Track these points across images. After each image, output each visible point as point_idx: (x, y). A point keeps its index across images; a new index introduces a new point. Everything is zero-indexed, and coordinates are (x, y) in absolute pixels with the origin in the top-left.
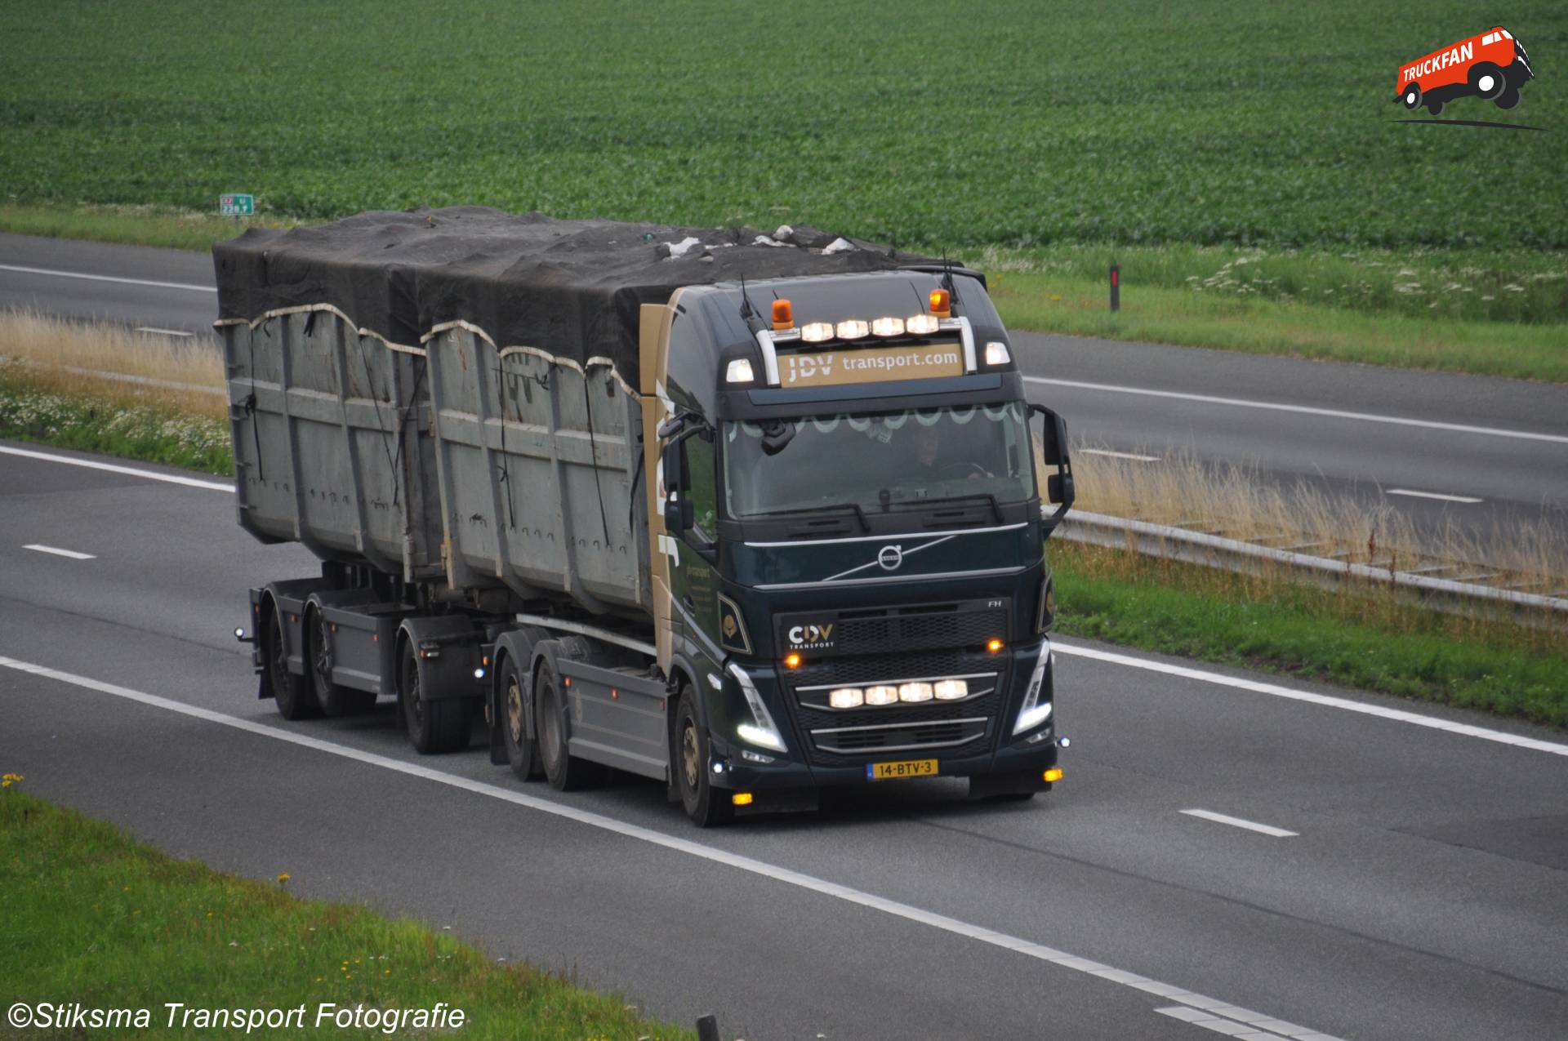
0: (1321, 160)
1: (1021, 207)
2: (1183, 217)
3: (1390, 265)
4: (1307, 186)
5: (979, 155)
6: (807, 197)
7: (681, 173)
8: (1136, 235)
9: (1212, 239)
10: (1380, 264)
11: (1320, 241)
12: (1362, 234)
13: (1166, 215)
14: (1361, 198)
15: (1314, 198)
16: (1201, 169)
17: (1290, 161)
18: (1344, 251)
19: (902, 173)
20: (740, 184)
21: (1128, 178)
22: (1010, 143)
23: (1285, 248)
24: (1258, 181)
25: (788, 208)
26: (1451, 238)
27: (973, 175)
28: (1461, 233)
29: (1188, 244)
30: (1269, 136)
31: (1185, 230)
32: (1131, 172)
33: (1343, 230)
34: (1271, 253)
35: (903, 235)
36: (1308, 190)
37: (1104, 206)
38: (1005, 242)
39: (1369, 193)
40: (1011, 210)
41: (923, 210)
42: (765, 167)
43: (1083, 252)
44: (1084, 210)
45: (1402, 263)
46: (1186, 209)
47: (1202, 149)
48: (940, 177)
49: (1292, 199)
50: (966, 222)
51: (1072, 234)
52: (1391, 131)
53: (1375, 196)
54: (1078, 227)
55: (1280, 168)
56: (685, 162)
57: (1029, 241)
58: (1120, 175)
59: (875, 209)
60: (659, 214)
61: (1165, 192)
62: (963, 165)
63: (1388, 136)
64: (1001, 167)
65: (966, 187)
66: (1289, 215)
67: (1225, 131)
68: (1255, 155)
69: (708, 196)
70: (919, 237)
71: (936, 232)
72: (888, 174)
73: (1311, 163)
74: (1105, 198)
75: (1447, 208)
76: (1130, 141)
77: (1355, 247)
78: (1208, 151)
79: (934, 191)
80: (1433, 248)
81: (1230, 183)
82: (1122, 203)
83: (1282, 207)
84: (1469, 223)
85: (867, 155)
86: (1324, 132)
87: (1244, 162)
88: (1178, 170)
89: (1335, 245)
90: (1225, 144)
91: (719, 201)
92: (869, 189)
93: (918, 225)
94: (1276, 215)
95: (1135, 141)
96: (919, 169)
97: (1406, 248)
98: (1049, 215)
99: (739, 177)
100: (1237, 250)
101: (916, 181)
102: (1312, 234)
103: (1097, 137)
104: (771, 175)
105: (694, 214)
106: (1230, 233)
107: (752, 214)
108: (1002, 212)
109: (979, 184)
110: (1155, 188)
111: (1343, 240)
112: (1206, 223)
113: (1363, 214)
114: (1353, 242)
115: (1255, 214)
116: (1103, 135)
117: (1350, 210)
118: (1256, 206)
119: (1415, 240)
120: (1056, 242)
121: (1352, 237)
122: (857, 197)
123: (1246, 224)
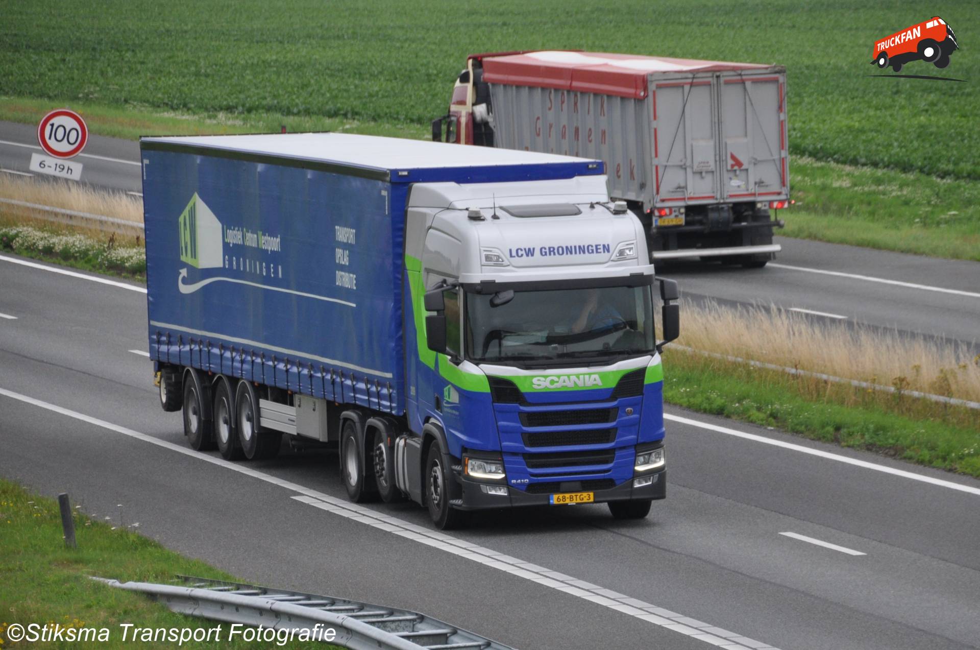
0: (387, 78)
1: (237, 93)
2: (318, 102)
3: (420, 133)
4: (380, 90)
5: (216, 65)
6: (128, 82)
7: (62, 66)
8: (295, 110)
9: (333, 115)
10: (415, 132)
11: (385, 118)
12: (406, 116)
13: (310, 101)
14: (406, 98)
15: (383, 97)
16: (329, 80)
17: (372, 78)
18: (398, 124)
19: (177, 73)
20: (93, 73)
21: (292, 81)
22: (233, 60)
23: (369, 121)
24: (356, 86)
25: (117, 87)
27: (213, 75)
29: (321, 116)
30: (362, 64)
32: (293, 79)
33: (398, 113)
34: (362, 124)
35: (177, 104)
37: (279, 95)
38: (229, 110)
39: (410, 96)
40: (232, 94)
41: (187, 92)
42: (106, 65)
43: (268, 117)
44: (269, 97)
45: (425, 132)
46: (321, 99)
47: (328, 68)
48: (196, 75)
50: (208, 99)
51: (263, 108)
52: (422, 65)
53: (413, 97)
54: (266, 105)
55: (367, 81)
56: (64, 60)
57: (240, 111)
58: (288, 80)
59: (163, 90)
60: (50, 86)
61: (310, 89)
62: (208, 70)
63: (420, 68)
64: (228, 72)
65: (210, 81)
66: (371, 105)
67: (340, 61)
68: (355, 73)
69: (76, 78)
70: (185, 105)
71: (193, 103)
72: (170, 73)
73: (382, 79)
74: (280, 92)
76: (293, 63)
78: (332, 70)
79: (193, 83)
81: (343, 87)
82: (288, 94)
83: (368, 100)
85: (159, 62)
86: (389, 64)
87: (349, 77)
88: (316, 80)
89: (393, 121)
90: (340, 67)
91: (81, 81)
92: (160, 79)
93: (184, 99)
94: (364, 104)
95: (295, 63)
96: (186, 71)
98: (251, 98)
99: (92, 69)
100: (345, 121)
101: (184, 77)
102: (382, 114)
103: (276, 60)
104: (109, 69)
105: (68, 87)
106: (342, 112)
107: (98, 89)
108: (228, 95)
109: (216, 80)
110: (305, 87)
111: (397, 119)
112: (330, 106)
113: (407, 107)
115: (354, 103)
116: (279, 59)
117: (401, 104)
118: (355, 99)
120: (254, 112)
121: (402, 117)
122: (154, 84)
123: (349, 109)
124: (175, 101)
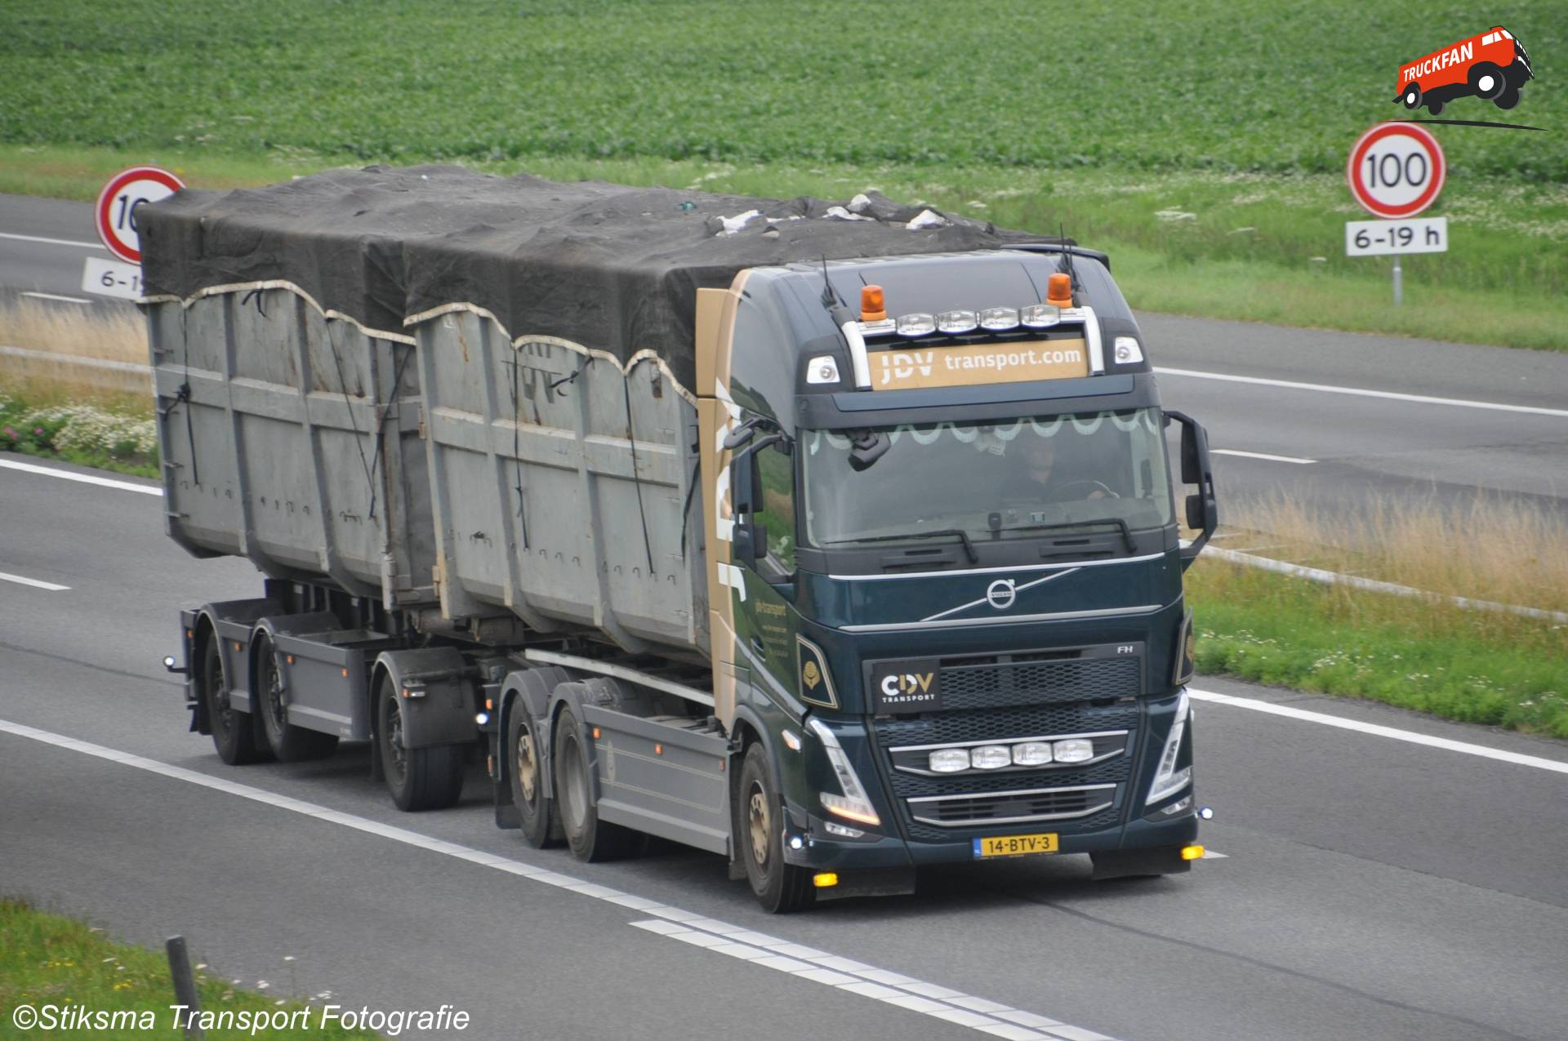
0: (787, 76)
1: (489, 119)
2: (652, 131)
3: (856, 181)
4: (774, 101)
5: (445, 66)
6: (271, 107)
7: (138, 81)
8: (606, 149)
9: (681, 154)
11: (787, 157)
12: (828, 149)
13: (635, 129)
14: (826, 114)
15: (781, 113)
16: (669, 83)
17: (757, 76)
18: (812, 167)
19: (368, 84)
20: (200, 93)
21: (597, 91)
22: (477, 54)
23: (753, 163)
24: (726, 95)
25: (250, 118)
26: (914, 154)
27: (440, 86)
28: (925, 150)
29: (657, 158)
30: (736, 51)
31: (654, 145)
32: (599, 85)
33: (810, 146)
34: (740, 168)
35: (370, 148)
36: (775, 105)
37: (573, 120)
38: (475, 155)
39: (835, 109)
40: (479, 122)
41: (389, 122)
42: (226, 75)
44: (553, 123)
45: (869, 180)
46: (656, 124)
47: (669, 62)
48: (406, 88)
49: (759, 114)
50: (432, 134)
51: (542, 147)
52: (855, 47)
53: (840, 112)
54: (547, 141)
55: (748, 83)
56: (143, 69)
57: (497, 154)
58: (588, 89)
59: (340, 121)
60: (117, 122)
61: (633, 106)
62: (430, 77)
63: (852, 52)
64: (468, 79)
65: (433, 97)
66: (757, 130)
67: (692, 45)
68: (723, 69)
69: (167, 103)
70: (386, 149)
71: (402, 143)
72: (353, 85)
73: (777, 78)
74: (574, 113)
75: (911, 124)
76: (597, 54)
77: (822, 163)
78: (676, 65)
79: (400, 102)
80: (897, 164)
81: (698, 97)
82: (590, 117)
83: (750, 122)
84: (932, 140)
85: (331, 65)
86: (790, 47)
87: (711, 76)
88: (645, 85)
89: (802, 161)
90: (692, 58)
91: (178, 110)
92: (333, 99)
93: (385, 136)
94: (743, 131)
95: (602, 54)
96: (385, 80)
97: (873, 163)
98: (517, 128)
99: (200, 85)
100: (705, 165)
101: (381, 92)
102: (780, 150)
103: (564, 50)
104: (232, 84)
105: (152, 123)
106: (699, 148)
107: (213, 123)
108: (470, 124)
109: (447, 96)
110: (623, 102)
111: (810, 156)
112: (675, 137)
113: (830, 130)
114: (820, 158)
115: (723, 129)
116: (570, 47)
117: (816, 125)
118: (724, 120)
119: (881, 156)
120: (525, 156)
121: (819, 153)
122: (322, 108)
123: (714, 139)
124: (367, 142)
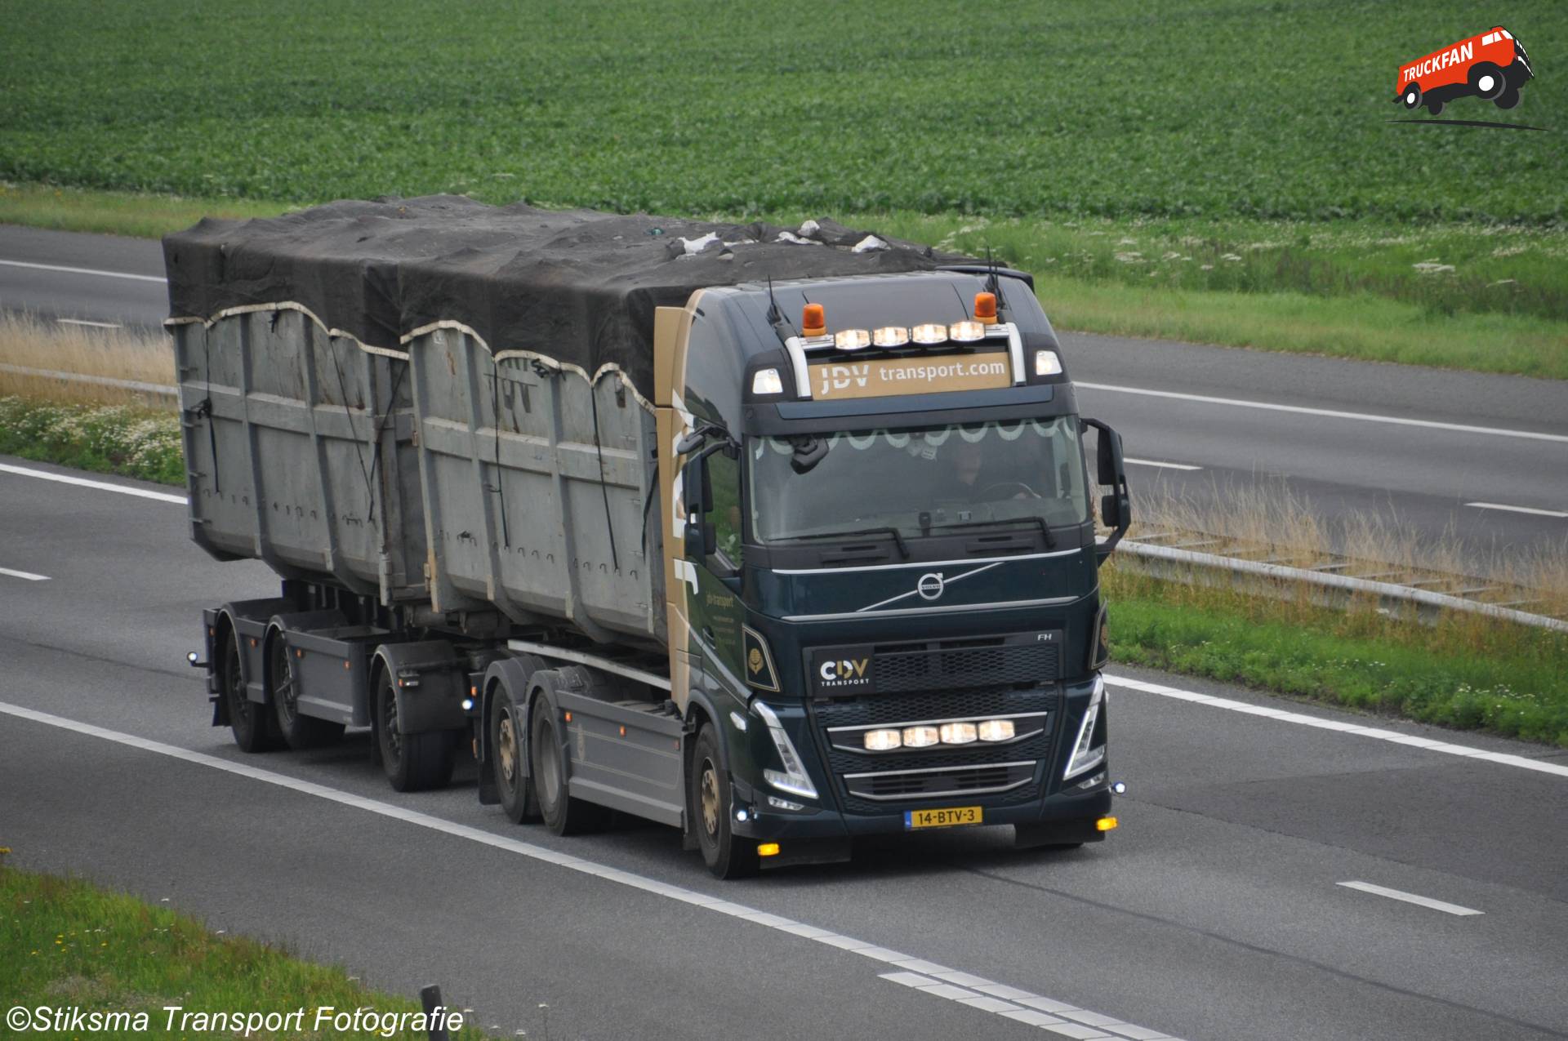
0: (1042, 129)
1: (745, 174)
2: (906, 185)
3: (1110, 234)
4: (1029, 155)
5: (703, 122)
6: (532, 164)
7: (403, 139)
8: (861, 203)
9: (937, 207)
10: (1102, 233)
11: (1042, 210)
12: (1083, 203)
13: (891, 183)
14: (1081, 168)
15: (1036, 167)
16: (925, 138)
17: (1012, 130)
18: (1066, 220)
19: (627, 141)
20: (462, 150)
21: (852, 146)
22: (735, 111)
23: (1008, 217)
25: (511, 175)
26: (1171, 208)
27: (698, 142)
28: (1180, 203)
29: (912, 212)
30: (992, 105)
31: (909, 199)
32: (855, 140)
33: (1065, 199)
34: (995, 222)
35: (628, 203)
36: (1030, 159)
37: (828, 175)
38: (731, 210)
39: (1090, 163)
40: (736, 177)
41: (647, 177)
42: (488, 133)
44: (809, 178)
45: (1122, 232)
46: (910, 178)
47: (925, 117)
48: (665, 144)
49: (1015, 168)
50: (691, 190)
51: (797, 202)
52: (1112, 100)
53: (1096, 165)
54: (802, 196)
55: (1003, 137)
56: (407, 127)
57: (753, 209)
58: (845, 144)
59: (599, 177)
60: (381, 180)
61: (888, 160)
62: (688, 133)
63: (1108, 105)
64: (725, 134)
65: (691, 154)
66: (1012, 183)
67: (948, 99)
68: (978, 123)
69: (431, 161)
70: (644, 205)
71: (661, 199)
72: (612, 142)
73: (1033, 132)
74: (830, 167)
75: (1167, 177)
76: (854, 109)
77: (1077, 216)
78: (932, 119)
79: (659, 158)
80: (1153, 217)
81: (953, 152)
82: (846, 172)
83: (1005, 176)
84: (1189, 193)
85: (591, 122)
86: (1045, 101)
87: (967, 130)
88: (901, 139)
89: (1057, 214)
90: (948, 113)
91: (441, 167)
92: (593, 155)
93: (643, 192)
94: (998, 184)
95: (859, 110)
96: (644, 136)
97: (1127, 216)
98: (773, 183)
99: (463, 142)
100: (960, 218)
101: (640, 148)
102: (1034, 203)
103: (821, 105)
104: (494, 141)
105: (416, 180)
106: (954, 202)
107: (474, 180)
108: (727, 180)
109: (704, 152)
110: (878, 156)
111: (1065, 209)
112: (930, 191)
113: (1084, 184)
114: (1075, 211)
115: (978, 183)
116: (827, 103)
117: (1071, 179)
118: (979, 174)
119: (1135, 209)
120: (781, 210)
121: (1074, 206)
122: (581, 164)
123: (969, 193)
124: (625, 197)
